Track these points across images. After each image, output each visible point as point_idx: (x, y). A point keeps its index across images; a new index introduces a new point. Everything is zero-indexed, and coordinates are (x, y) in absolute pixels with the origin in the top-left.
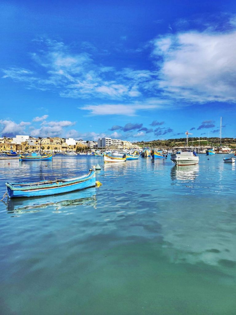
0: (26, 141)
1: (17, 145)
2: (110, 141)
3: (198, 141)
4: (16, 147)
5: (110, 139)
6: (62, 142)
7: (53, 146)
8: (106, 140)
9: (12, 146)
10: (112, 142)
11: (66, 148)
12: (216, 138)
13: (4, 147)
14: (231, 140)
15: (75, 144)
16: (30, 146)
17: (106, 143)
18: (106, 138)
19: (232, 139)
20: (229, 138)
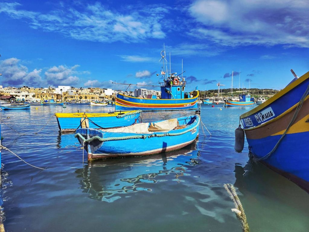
0: (67, 91)
1: (58, 95)
2: (145, 91)
3: (237, 92)
4: (56, 97)
5: (146, 89)
6: (101, 92)
7: (90, 96)
8: (142, 91)
9: (53, 96)
10: (147, 92)
11: (103, 97)
12: (255, 89)
13: (46, 96)
14: (270, 92)
15: (112, 94)
16: (69, 96)
17: (142, 93)
18: (142, 89)
19: (271, 90)
20: (268, 90)
